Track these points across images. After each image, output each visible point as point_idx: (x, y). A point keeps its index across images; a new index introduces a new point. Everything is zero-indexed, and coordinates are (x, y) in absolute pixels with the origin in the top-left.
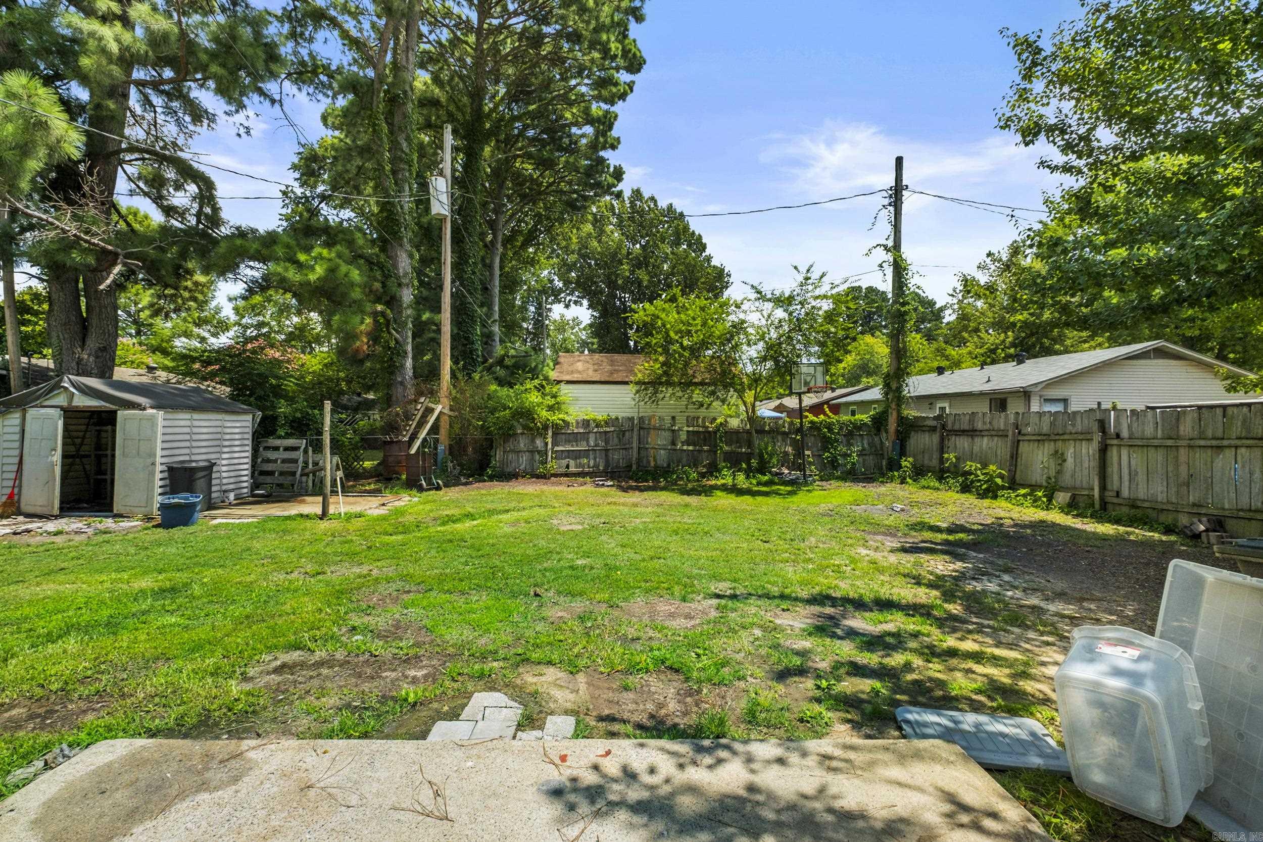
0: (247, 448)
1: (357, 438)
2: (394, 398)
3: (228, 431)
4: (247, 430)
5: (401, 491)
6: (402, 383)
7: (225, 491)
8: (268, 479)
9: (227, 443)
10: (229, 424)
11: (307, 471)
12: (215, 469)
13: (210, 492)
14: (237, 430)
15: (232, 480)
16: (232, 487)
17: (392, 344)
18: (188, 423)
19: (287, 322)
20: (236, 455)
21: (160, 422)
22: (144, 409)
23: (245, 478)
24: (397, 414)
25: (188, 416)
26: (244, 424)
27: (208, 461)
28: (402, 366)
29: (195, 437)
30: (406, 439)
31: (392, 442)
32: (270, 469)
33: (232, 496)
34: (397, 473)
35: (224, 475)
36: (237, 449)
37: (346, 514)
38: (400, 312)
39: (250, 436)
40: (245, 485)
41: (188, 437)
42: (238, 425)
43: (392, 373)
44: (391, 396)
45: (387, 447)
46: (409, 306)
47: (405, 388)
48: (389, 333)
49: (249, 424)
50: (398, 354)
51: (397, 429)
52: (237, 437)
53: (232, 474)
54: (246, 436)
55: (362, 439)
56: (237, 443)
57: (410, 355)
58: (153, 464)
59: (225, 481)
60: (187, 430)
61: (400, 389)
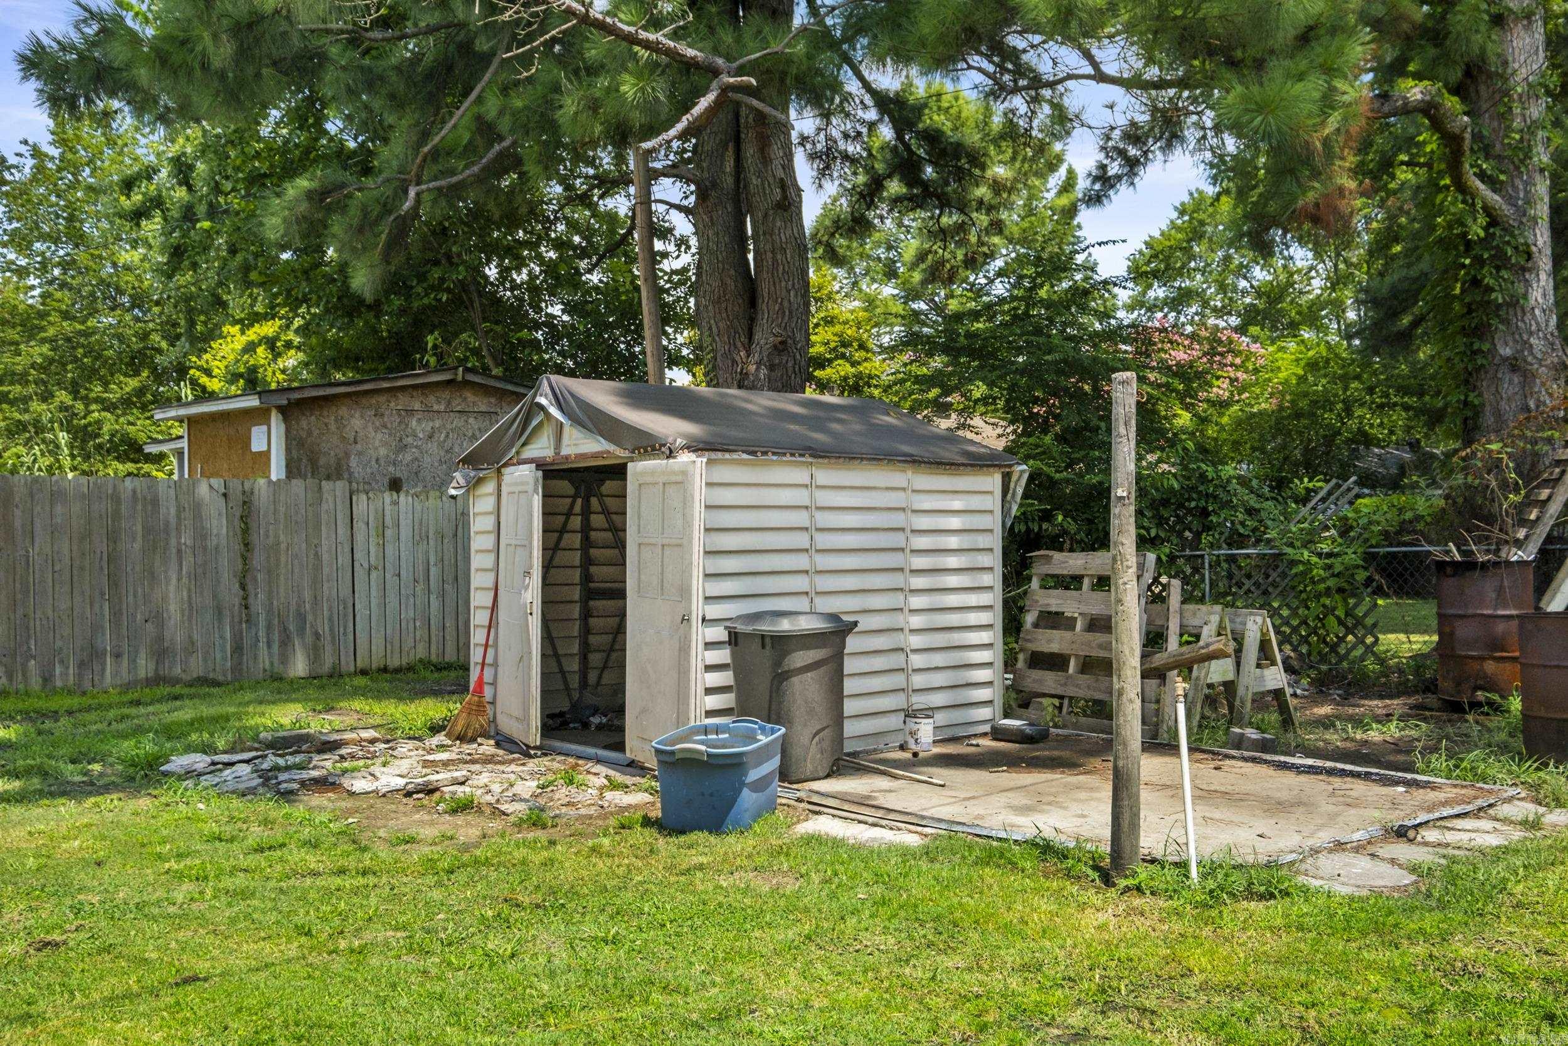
0: (987, 579)
1: (1352, 556)
2: (1488, 419)
3: (924, 522)
4: (985, 522)
5: (1494, 768)
6: (1515, 365)
7: (910, 714)
8: (1048, 681)
9: (919, 562)
10: (927, 503)
11: (1159, 659)
12: (852, 643)
13: (838, 719)
14: (955, 522)
15: (939, 679)
16: (938, 699)
17: (1477, 230)
18: (801, 497)
19: (1243, 284)
20: (953, 600)
21: (699, 494)
22: (671, 454)
23: (983, 675)
24: (1495, 466)
25: (800, 475)
26: (976, 502)
27: (834, 617)
28: (1516, 303)
29: (824, 540)
30: (1527, 554)
31: (1468, 566)
32: (1054, 648)
33: (926, 731)
34: (1490, 685)
35: (917, 661)
36: (953, 581)
37: (1210, 869)
38: (1505, 116)
39: (995, 541)
40: (984, 694)
41: (802, 540)
42: (957, 504)
43: (1480, 331)
44: (1477, 411)
45: (1449, 584)
46: (1532, 91)
47: (1528, 377)
48: (1461, 187)
49: (993, 502)
50: (1500, 261)
51: (1490, 519)
52: (953, 542)
53: (939, 659)
54: (983, 541)
55: (1370, 558)
56: (953, 561)
57: (1545, 263)
58: (685, 620)
59: (918, 681)
60: (800, 518)
61: (1510, 385)
